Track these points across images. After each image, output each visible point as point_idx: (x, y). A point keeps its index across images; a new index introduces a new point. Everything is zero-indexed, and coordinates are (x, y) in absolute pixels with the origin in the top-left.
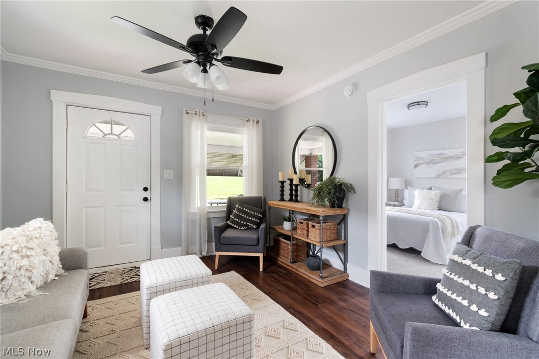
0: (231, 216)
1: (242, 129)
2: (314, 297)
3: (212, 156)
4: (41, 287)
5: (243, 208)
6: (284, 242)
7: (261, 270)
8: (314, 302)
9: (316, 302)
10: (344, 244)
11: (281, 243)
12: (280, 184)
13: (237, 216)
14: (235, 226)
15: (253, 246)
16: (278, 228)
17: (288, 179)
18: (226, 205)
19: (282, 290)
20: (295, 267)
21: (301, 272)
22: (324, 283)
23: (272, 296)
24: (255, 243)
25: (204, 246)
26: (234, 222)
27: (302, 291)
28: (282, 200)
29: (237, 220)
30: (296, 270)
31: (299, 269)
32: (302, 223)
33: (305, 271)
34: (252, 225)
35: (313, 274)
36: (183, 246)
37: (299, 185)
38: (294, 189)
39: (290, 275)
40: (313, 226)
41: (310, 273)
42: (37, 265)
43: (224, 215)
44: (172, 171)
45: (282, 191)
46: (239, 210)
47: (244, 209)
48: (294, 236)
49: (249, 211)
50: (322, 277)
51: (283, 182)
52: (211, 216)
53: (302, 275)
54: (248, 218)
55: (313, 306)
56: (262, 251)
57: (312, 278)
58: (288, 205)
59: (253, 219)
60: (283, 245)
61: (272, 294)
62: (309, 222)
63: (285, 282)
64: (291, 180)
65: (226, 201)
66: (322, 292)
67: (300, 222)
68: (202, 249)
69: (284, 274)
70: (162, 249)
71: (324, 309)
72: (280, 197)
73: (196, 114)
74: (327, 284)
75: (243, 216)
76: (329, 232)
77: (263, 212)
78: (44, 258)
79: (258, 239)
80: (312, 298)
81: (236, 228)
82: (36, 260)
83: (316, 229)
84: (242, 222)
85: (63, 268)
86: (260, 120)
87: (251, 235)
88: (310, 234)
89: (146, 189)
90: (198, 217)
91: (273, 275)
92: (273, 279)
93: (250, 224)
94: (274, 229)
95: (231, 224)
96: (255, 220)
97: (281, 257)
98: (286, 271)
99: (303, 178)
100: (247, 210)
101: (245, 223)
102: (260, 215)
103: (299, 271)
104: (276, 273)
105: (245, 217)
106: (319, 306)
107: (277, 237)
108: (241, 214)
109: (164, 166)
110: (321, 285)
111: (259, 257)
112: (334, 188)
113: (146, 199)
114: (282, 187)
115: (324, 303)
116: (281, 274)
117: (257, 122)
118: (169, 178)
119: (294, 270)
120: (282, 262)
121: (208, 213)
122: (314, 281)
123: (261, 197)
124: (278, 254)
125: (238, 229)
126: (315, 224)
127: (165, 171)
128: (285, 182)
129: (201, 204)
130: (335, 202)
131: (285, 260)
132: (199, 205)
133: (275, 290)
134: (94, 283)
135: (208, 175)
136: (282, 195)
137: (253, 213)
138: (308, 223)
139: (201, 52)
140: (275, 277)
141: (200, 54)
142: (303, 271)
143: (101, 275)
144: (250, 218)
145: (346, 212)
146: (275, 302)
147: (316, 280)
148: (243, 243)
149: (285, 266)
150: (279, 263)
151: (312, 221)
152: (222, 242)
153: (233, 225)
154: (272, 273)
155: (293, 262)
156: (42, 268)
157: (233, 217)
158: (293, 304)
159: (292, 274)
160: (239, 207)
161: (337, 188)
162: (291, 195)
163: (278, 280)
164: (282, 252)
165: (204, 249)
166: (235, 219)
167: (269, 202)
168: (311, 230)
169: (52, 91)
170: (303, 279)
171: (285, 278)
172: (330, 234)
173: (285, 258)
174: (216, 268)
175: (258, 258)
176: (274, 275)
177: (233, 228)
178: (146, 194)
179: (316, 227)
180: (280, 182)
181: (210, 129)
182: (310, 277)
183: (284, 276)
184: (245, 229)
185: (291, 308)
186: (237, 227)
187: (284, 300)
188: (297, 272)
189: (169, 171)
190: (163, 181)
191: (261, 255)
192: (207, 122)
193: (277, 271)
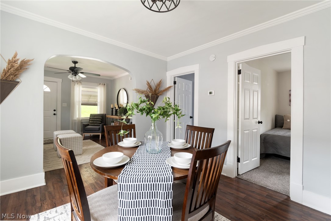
1: (97, 87)
7: (100, 139)
15: (98, 131)
24: (98, 130)
38: (116, 111)
51: (112, 109)
52: (83, 121)
56: (101, 132)
64: (116, 108)
72: (111, 114)
73: (77, 82)
79: (99, 128)
86: (106, 84)
87: (97, 127)
89: (55, 110)
90: (77, 122)
95: (90, 124)
109: (63, 101)
113: (55, 114)
114: (112, 110)
117: (104, 85)
118: (65, 106)
121: (81, 120)
123: (104, 114)
127: (63, 104)
129: (78, 116)
132: (77, 117)
135: (82, 105)
136: (112, 113)
161: (125, 110)
162: (115, 113)
167: (106, 116)
175: (99, 135)
178: (55, 112)
181: (83, 87)
189: (65, 104)
190: (62, 107)
191: (100, 134)
192: (82, 85)
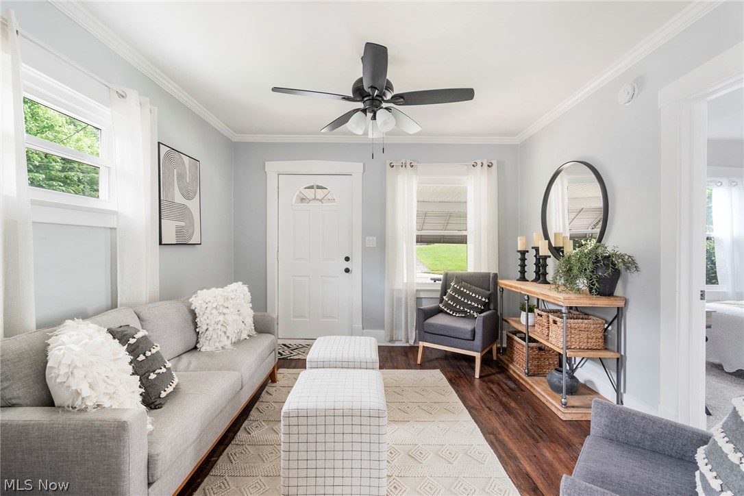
0: (444, 297)
1: (466, 178)
2: (539, 430)
3: (423, 217)
4: (234, 343)
5: (460, 288)
6: (519, 343)
7: (477, 376)
8: (536, 436)
9: (539, 438)
10: (618, 359)
11: (515, 343)
12: (519, 256)
13: (452, 298)
14: (448, 311)
15: (467, 341)
16: (513, 320)
17: (533, 248)
18: (441, 282)
19: (493, 408)
20: (530, 382)
21: (537, 391)
22: (567, 415)
23: (473, 411)
24: (469, 336)
25: (412, 332)
26: (447, 305)
27: (524, 417)
28: (523, 278)
29: (452, 303)
30: (531, 386)
31: (534, 386)
32: (541, 316)
33: (543, 390)
34: (472, 312)
35: (554, 398)
36: (386, 329)
37: (550, 257)
38: (541, 263)
39: (518, 392)
40: (555, 322)
41: (549, 395)
42: (230, 322)
43: (438, 295)
44: (375, 238)
45: (523, 266)
46: (455, 290)
47: (462, 289)
48: (530, 334)
49: (468, 292)
50: (565, 405)
51: (523, 253)
52: (422, 295)
53: (538, 395)
54: (466, 301)
55: (531, 441)
56: (480, 350)
57: (550, 403)
58: (522, 287)
59: (473, 304)
60: (518, 346)
61: (476, 409)
62: (550, 315)
63: (504, 399)
64: (537, 249)
65: (441, 277)
66: (558, 425)
67: (539, 315)
68: (409, 337)
69: (510, 389)
70: (363, 328)
71: (545, 450)
72: (518, 275)
73: (402, 166)
74: (575, 418)
75: (460, 298)
76: (584, 335)
77: (490, 295)
78: (237, 317)
79: (474, 332)
80: (535, 431)
81: (449, 314)
82: (230, 318)
83: (558, 327)
84: (458, 307)
85: (256, 329)
86: (494, 162)
87: (466, 326)
88: (550, 334)
89: (347, 259)
90: (403, 296)
91: (492, 386)
92: (488, 392)
93: (469, 311)
94: (508, 322)
95: (443, 308)
96: (476, 305)
97: (515, 364)
98: (516, 385)
99: (561, 246)
100: (465, 291)
101: (462, 308)
102: (483, 299)
103: (534, 389)
104: (499, 384)
105: (462, 300)
106: (541, 444)
107: (510, 335)
108: (457, 296)
109: (366, 232)
110: (561, 417)
111: (475, 357)
112: (594, 263)
113: (347, 270)
114: (523, 259)
115: (552, 442)
116: (506, 387)
117: (488, 166)
118: (371, 246)
119: (528, 387)
120: (514, 372)
121: (417, 291)
122: (553, 409)
123: (489, 273)
124: (512, 361)
125: (452, 315)
126: (557, 319)
127: (367, 238)
128: (528, 252)
129: (408, 279)
130: (594, 285)
131: (518, 369)
132: (405, 281)
133: (483, 406)
134: (295, 354)
135: (418, 242)
136: (523, 272)
137: (474, 295)
138: (548, 316)
139: (366, 97)
140: (494, 389)
141: (366, 99)
142: (539, 390)
143: (304, 347)
144: (469, 302)
145: (621, 304)
146: (473, 420)
147: (556, 407)
148: (452, 335)
149: (518, 378)
150: (511, 372)
151: (555, 314)
152: (426, 330)
153: (445, 310)
154: (493, 383)
155: (528, 375)
156: (235, 327)
157: (447, 299)
158: (500, 430)
159: (522, 391)
160: (455, 286)
161: (599, 262)
162: (537, 272)
163: (495, 394)
164: (516, 357)
165: (412, 336)
166: (449, 302)
167: (500, 281)
168: (553, 327)
169: (266, 163)
170: (537, 401)
171: (508, 394)
172: (588, 338)
173: (518, 368)
174: (419, 362)
175: (473, 358)
176: (495, 387)
177: (446, 313)
178: (348, 264)
179: (559, 324)
180: (518, 251)
182: (547, 401)
183: (509, 391)
184: (461, 317)
185: (493, 434)
186: (451, 313)
187: (489, 421)
188: (532, 390)
189: (371, 238)
190: (365, 250)
191: (477, 355)
192: (417, 174)
193: (501, 383)
